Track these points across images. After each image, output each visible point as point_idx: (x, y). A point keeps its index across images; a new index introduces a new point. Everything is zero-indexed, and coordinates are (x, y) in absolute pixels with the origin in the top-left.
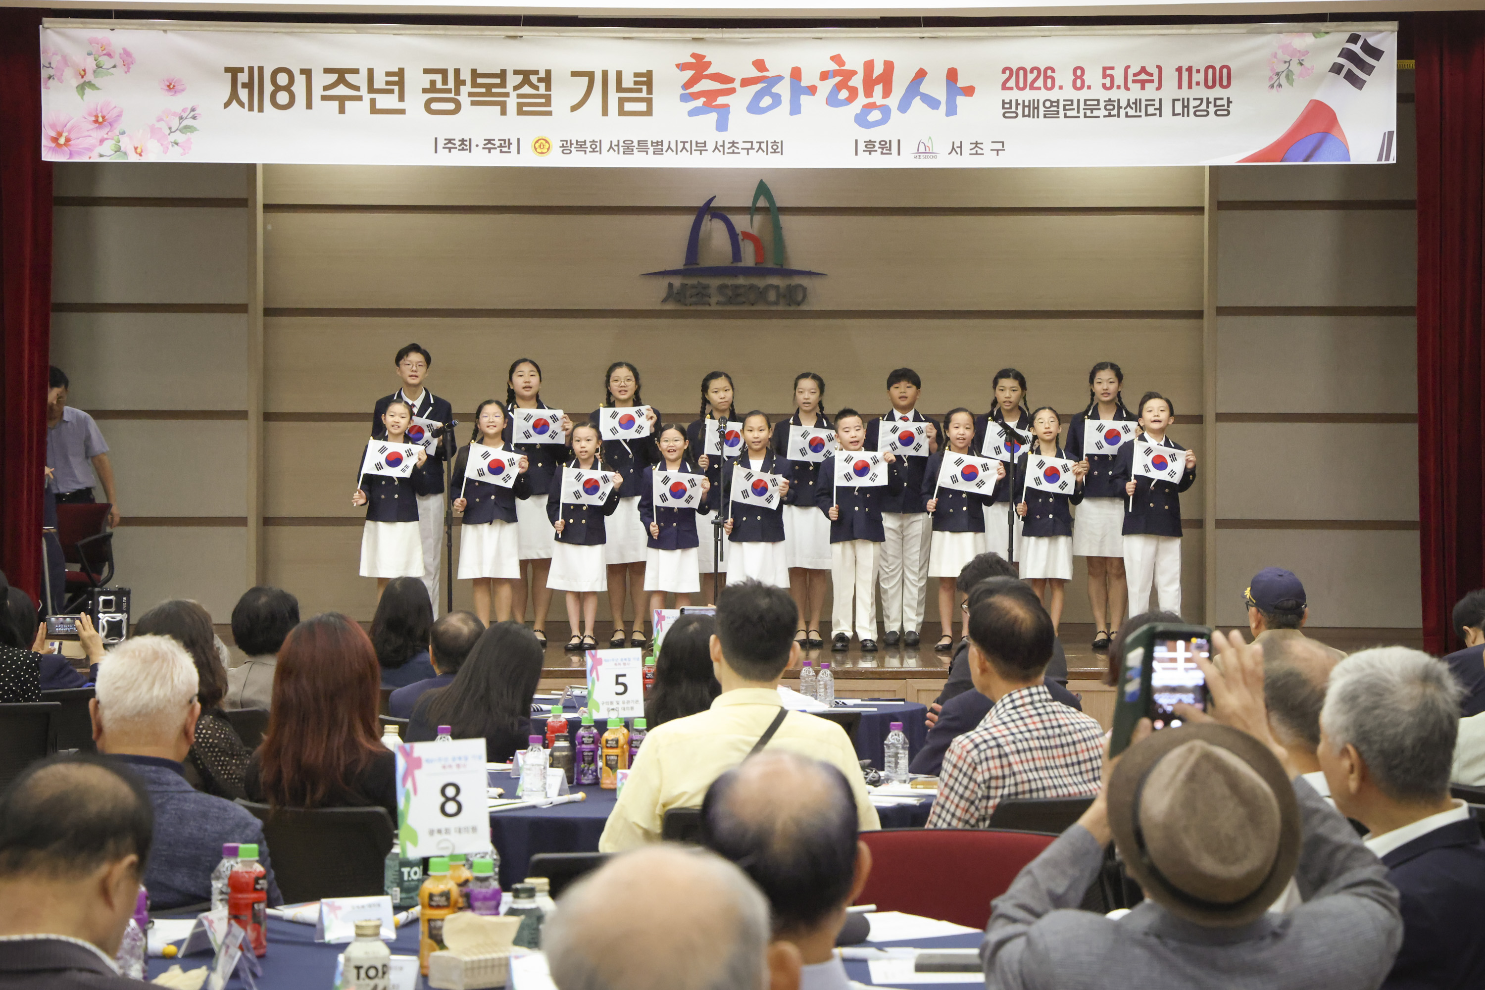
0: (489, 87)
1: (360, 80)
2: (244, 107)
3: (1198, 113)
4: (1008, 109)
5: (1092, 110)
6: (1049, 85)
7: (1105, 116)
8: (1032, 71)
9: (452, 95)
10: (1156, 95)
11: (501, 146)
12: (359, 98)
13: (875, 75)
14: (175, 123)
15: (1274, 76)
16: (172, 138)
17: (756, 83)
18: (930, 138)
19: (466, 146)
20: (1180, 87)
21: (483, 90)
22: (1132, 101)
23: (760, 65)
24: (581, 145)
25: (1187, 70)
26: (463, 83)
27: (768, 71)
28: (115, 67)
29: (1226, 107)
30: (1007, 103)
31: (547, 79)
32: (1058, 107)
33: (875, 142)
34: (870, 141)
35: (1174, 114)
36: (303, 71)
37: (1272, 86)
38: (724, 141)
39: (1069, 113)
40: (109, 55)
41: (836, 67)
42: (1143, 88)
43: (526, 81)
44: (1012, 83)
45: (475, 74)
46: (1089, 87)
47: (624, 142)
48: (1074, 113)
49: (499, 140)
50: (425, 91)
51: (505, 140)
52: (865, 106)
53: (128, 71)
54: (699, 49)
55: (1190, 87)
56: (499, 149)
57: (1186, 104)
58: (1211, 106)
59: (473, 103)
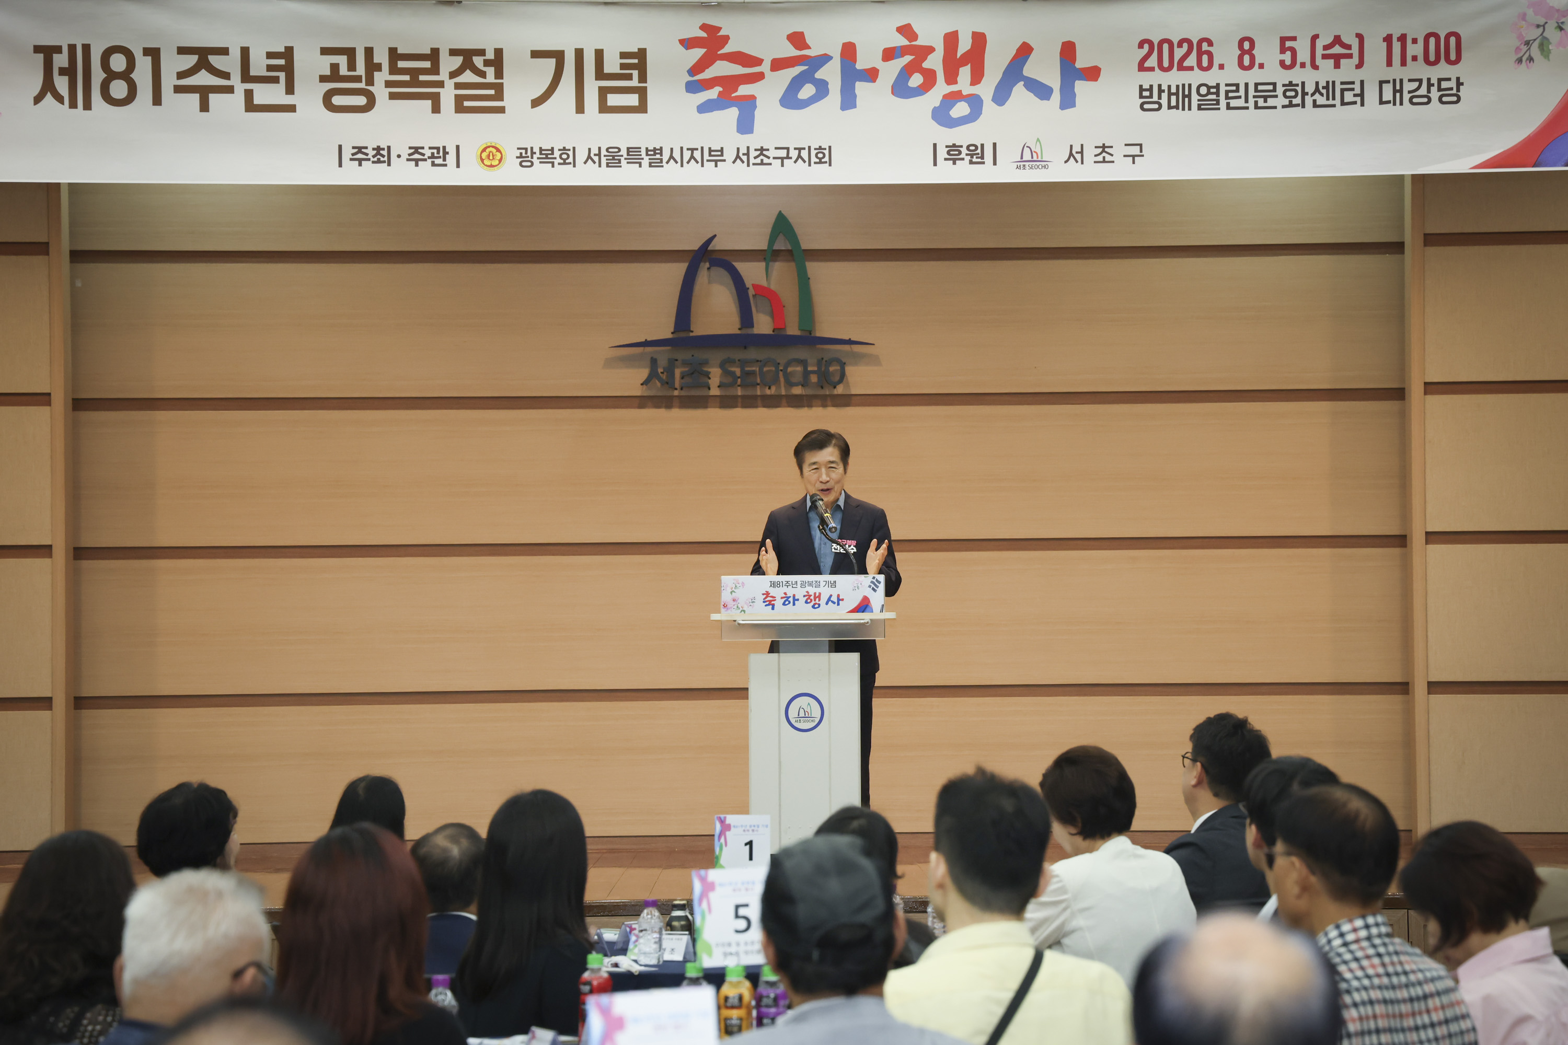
0: (414, 73)
1: (231, 64)
2: (63, 103)
3: (1415, 100)
5: (1265, 99)
6: (1205, 63)
7: (1284, 107)
8: (1180, 45)
9: (362, 85)
10: (1356, 76)
11: (433, 156)
12: (230, 90)
13: (960, 52)
15: (1522, 46)
18: (1038, 140)
19: (383, 156)
20: (1389, 63)
21: (407, 78)
22: (1322, 84)
23: (797, 39)
24: (547, 155)
25: (1399, 39)
26: (379, 67)
27: (809, 48)
29: (1454, 91)
31: (497, 62)
32: (1217, 94)
33: (961, 146)
34: (954, 145)
36: (147, 52)
37: (1520, 61)
38: (748, 148)
39: (1233, 103)
42: (1337, 66)
43: (467, 64)
44: (1152, 62)
45: (394, 55)
46: (1261, 66)
47: (607, 150)
48: (1240, 103)
49: (430, 148)
50: (323, 79)
51: (438, 149)
52: (945, 97)
54: (713, 19)
56: (429, 161)
57: (1398, 87)
58: (1434, 89)
59: (393, 96)
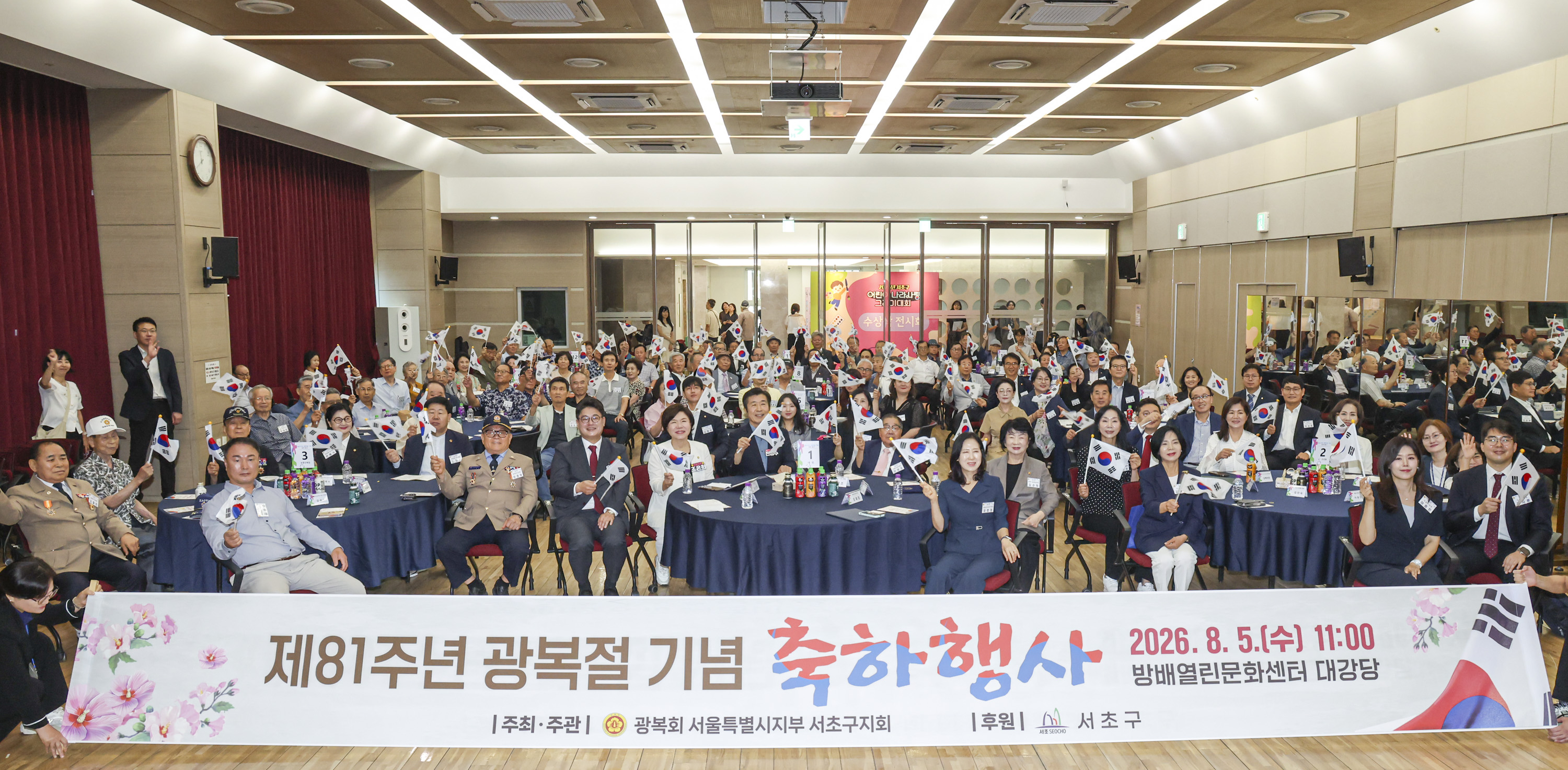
4: (1141, 676)
14: (209, 700)
16: (203, 717)
17: (859, 651)
28: (154, 636)
30: (1138, 669)
35: (1320, 678)
40: (151, 624)
41: (947, 632)
53: (168, 641)
55: (1332, 648)
